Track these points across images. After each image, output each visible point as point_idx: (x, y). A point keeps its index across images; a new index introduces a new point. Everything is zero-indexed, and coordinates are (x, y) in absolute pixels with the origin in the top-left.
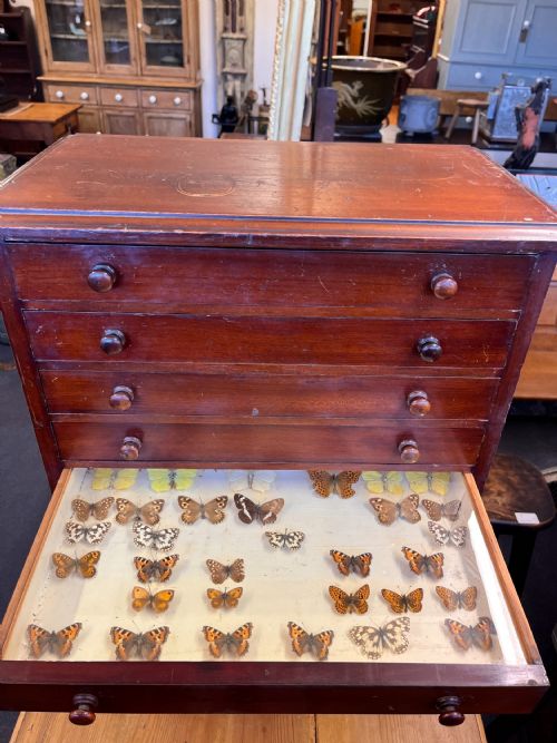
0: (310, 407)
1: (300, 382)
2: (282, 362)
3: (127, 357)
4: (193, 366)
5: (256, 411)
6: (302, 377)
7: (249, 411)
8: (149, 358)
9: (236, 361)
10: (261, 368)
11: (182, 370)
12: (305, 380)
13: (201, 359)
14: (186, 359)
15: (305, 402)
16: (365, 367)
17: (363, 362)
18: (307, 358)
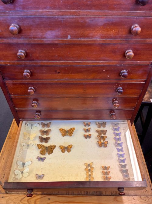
0: (91, 34)
1: (88, 20)
2: (80, 9)
3: (14, 9)
4: (42, 12)
5: (69, 37)
6: (88, 18)
7: (67, 37)
8: (23, 9)
9: (60, 9)
10: (70, 13)
11: (37, 14)
12: (89, 19)
13: (45, 8)
14: (38, 8)
15: (89, 31)
16: (115, 12)
17: (114, 9)
18: (90, 7)
